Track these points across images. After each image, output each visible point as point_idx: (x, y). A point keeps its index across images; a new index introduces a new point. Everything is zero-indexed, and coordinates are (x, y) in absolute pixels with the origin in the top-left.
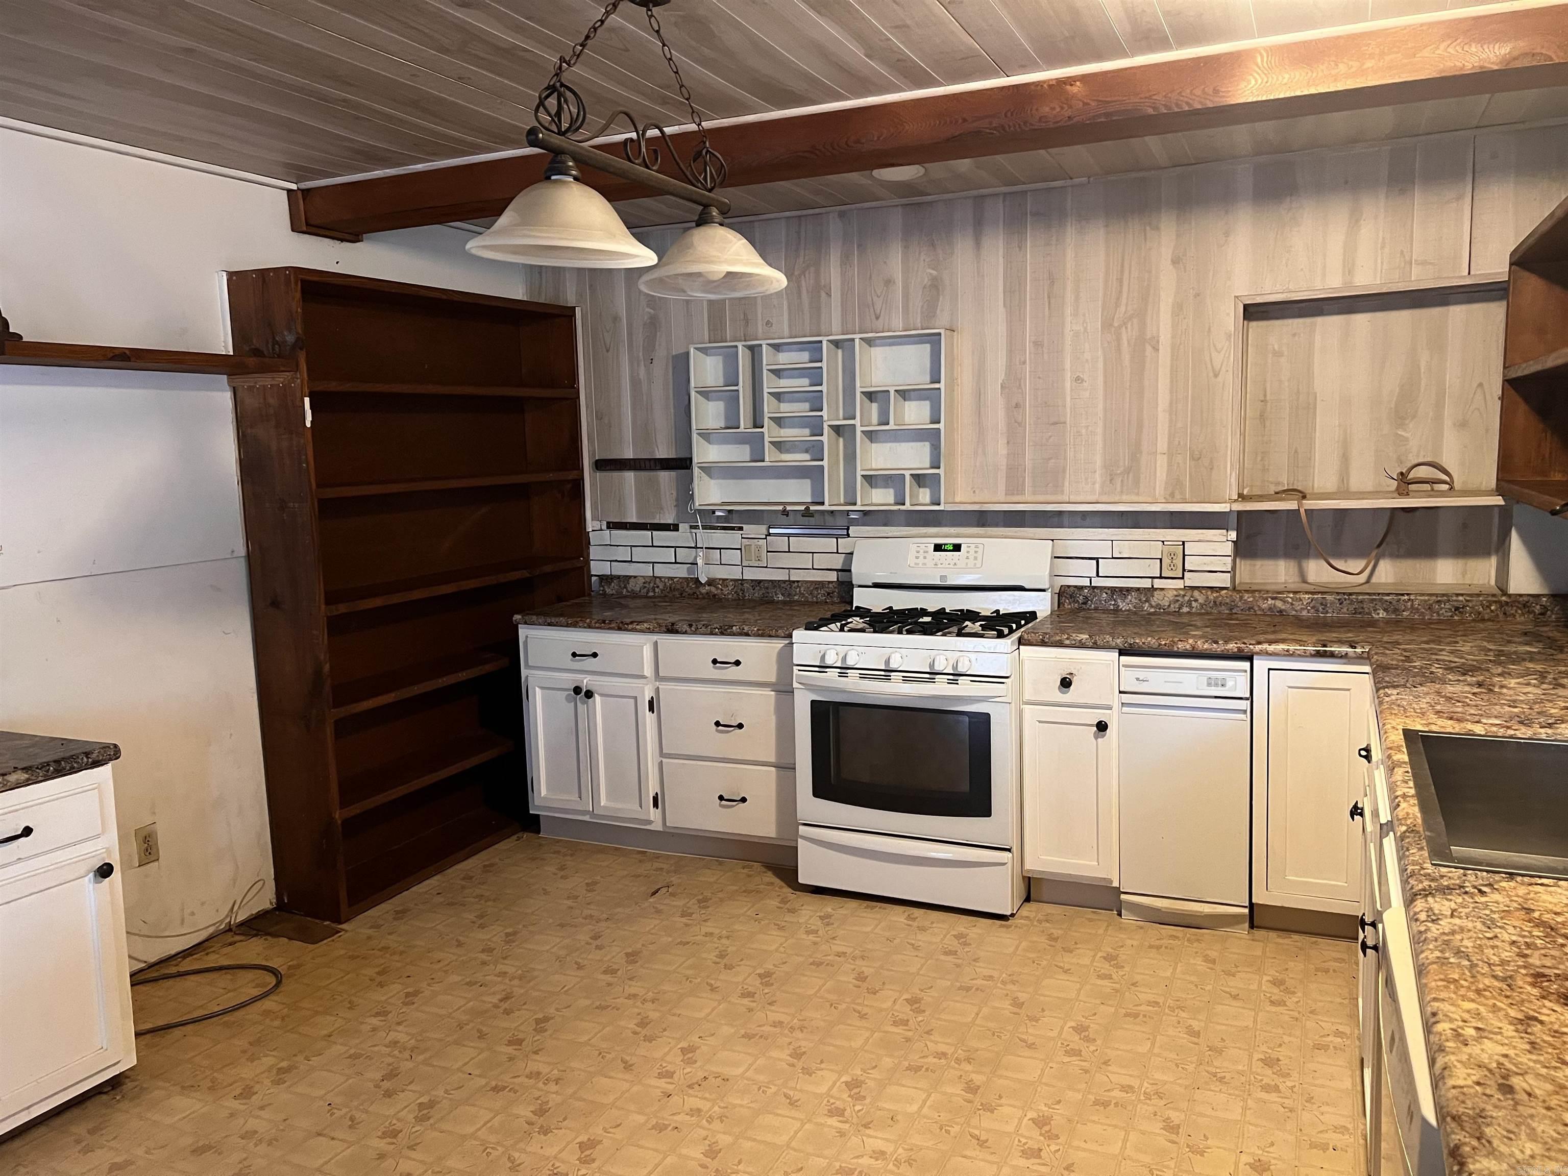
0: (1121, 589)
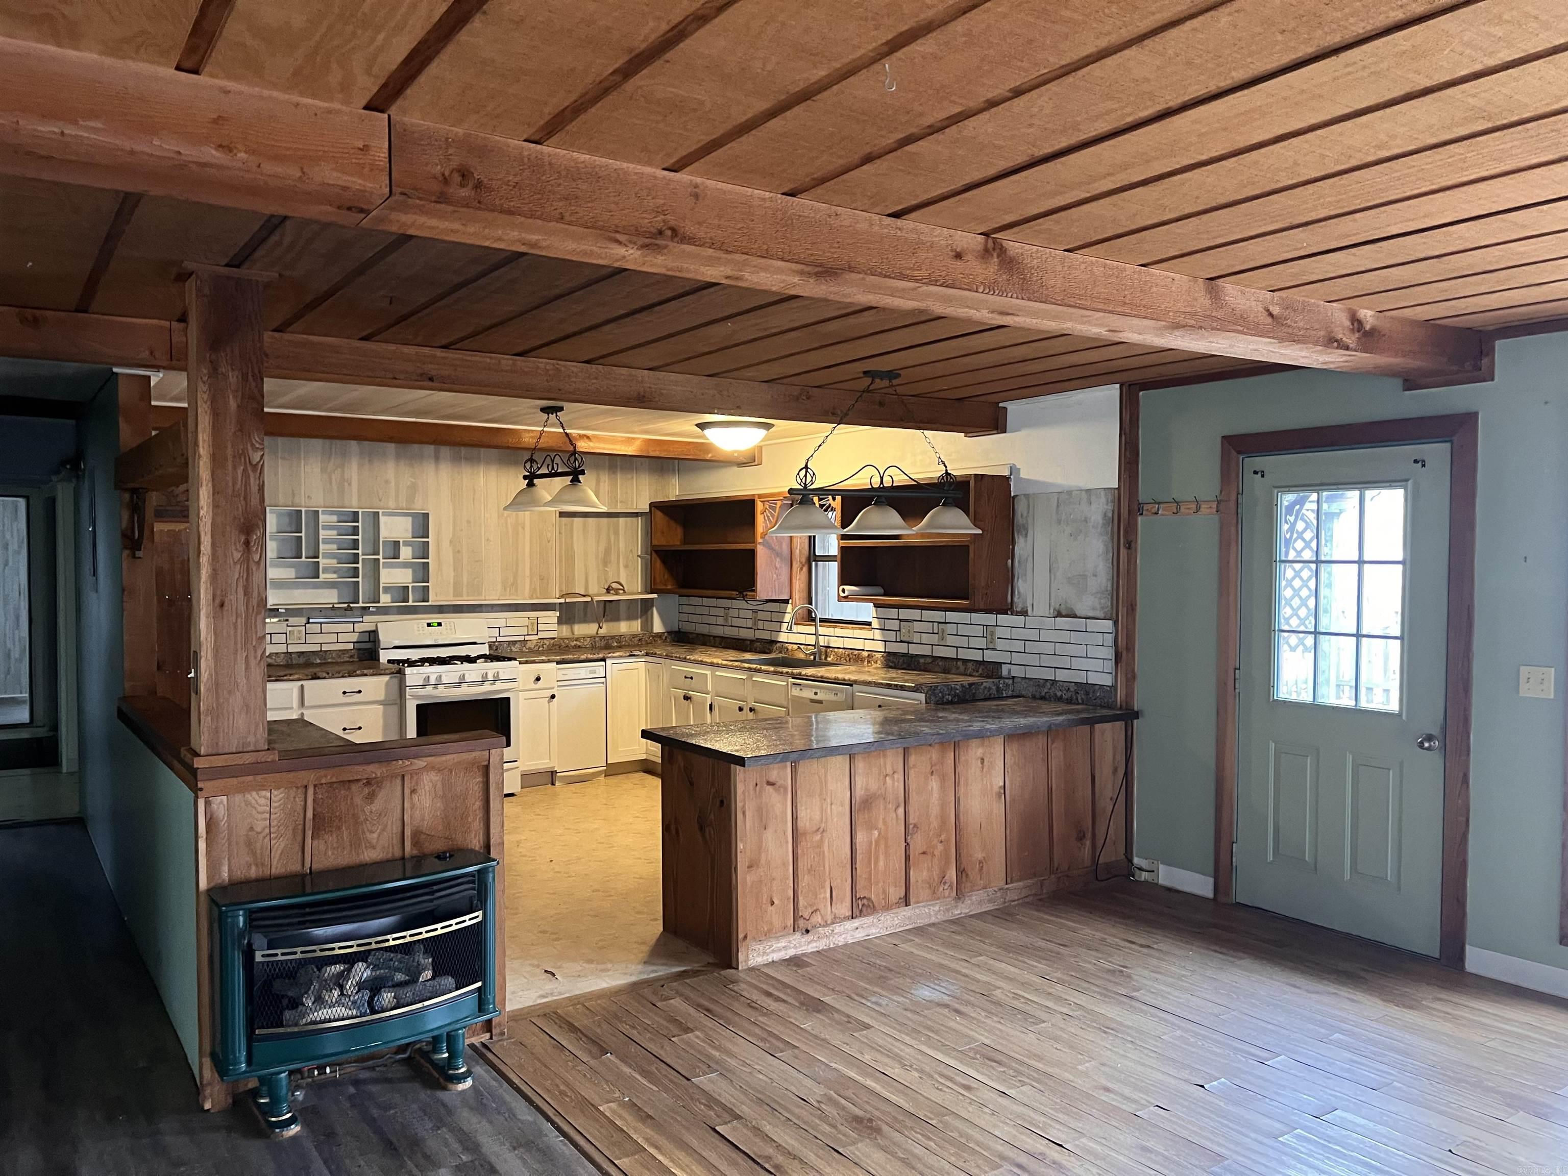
0: (512, 641)
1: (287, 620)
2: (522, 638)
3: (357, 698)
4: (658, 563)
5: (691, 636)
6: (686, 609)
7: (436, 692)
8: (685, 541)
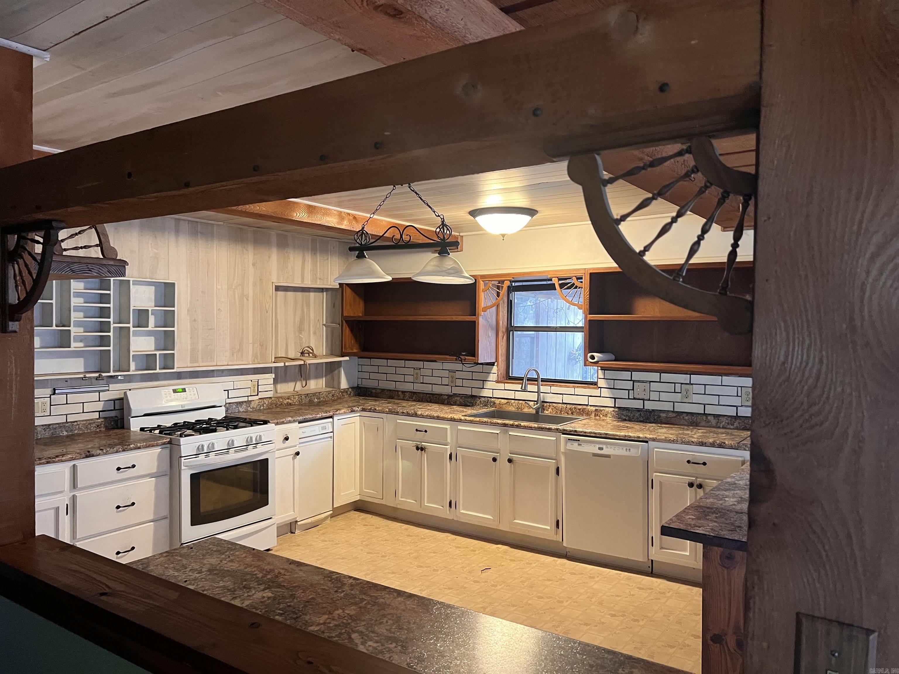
0: (239, 402)
2: (246, 399)
3: (131, 473)
4: (347, 331)
5: (374, 391)
8: (366, 312)
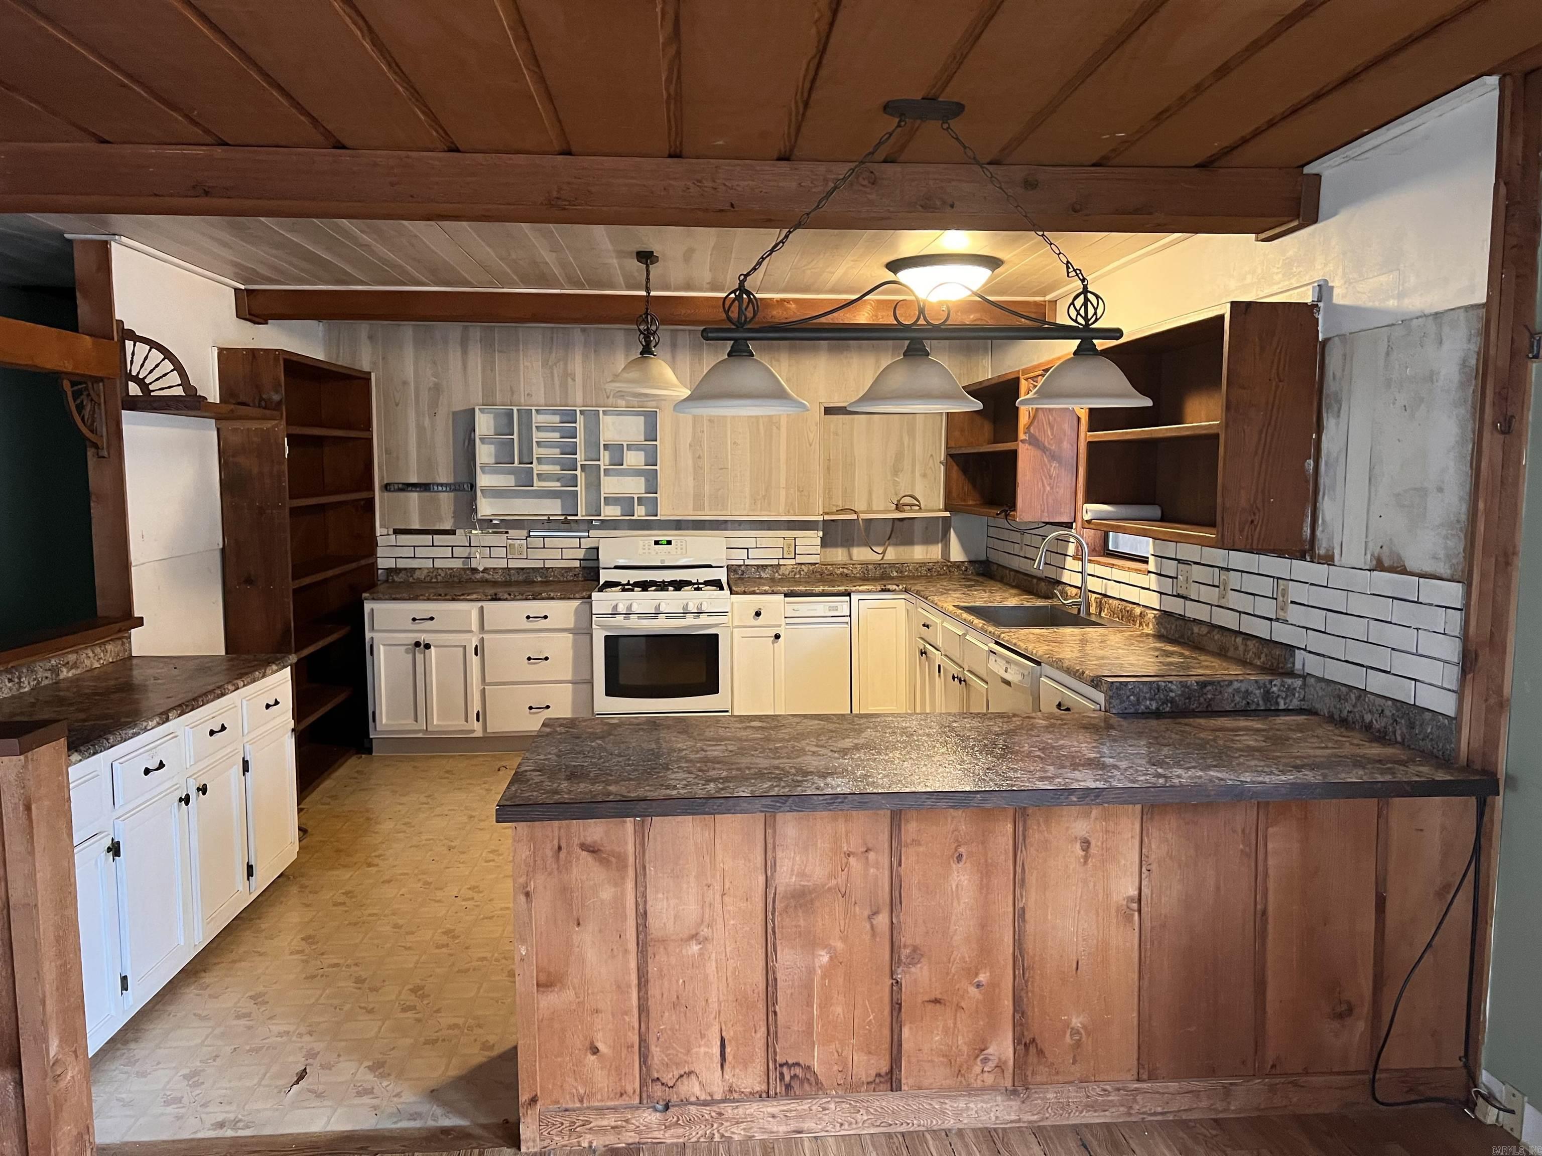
0: (762, 566)
1: (507, 532)
2: (775, 562)
3: (542, 624)
4: (955, 471)
5: (993, 568)
6: (993, 532)
7: (626, 623)
